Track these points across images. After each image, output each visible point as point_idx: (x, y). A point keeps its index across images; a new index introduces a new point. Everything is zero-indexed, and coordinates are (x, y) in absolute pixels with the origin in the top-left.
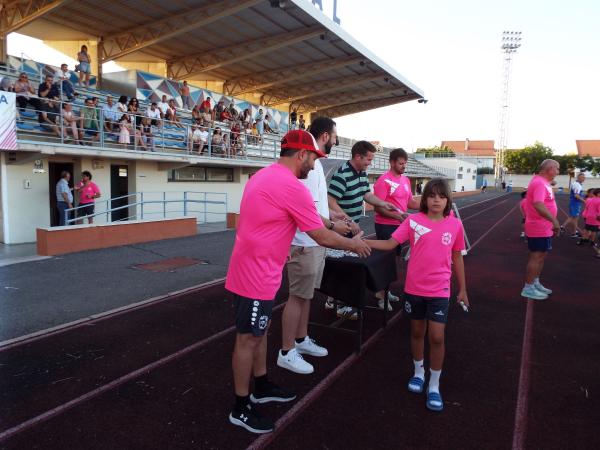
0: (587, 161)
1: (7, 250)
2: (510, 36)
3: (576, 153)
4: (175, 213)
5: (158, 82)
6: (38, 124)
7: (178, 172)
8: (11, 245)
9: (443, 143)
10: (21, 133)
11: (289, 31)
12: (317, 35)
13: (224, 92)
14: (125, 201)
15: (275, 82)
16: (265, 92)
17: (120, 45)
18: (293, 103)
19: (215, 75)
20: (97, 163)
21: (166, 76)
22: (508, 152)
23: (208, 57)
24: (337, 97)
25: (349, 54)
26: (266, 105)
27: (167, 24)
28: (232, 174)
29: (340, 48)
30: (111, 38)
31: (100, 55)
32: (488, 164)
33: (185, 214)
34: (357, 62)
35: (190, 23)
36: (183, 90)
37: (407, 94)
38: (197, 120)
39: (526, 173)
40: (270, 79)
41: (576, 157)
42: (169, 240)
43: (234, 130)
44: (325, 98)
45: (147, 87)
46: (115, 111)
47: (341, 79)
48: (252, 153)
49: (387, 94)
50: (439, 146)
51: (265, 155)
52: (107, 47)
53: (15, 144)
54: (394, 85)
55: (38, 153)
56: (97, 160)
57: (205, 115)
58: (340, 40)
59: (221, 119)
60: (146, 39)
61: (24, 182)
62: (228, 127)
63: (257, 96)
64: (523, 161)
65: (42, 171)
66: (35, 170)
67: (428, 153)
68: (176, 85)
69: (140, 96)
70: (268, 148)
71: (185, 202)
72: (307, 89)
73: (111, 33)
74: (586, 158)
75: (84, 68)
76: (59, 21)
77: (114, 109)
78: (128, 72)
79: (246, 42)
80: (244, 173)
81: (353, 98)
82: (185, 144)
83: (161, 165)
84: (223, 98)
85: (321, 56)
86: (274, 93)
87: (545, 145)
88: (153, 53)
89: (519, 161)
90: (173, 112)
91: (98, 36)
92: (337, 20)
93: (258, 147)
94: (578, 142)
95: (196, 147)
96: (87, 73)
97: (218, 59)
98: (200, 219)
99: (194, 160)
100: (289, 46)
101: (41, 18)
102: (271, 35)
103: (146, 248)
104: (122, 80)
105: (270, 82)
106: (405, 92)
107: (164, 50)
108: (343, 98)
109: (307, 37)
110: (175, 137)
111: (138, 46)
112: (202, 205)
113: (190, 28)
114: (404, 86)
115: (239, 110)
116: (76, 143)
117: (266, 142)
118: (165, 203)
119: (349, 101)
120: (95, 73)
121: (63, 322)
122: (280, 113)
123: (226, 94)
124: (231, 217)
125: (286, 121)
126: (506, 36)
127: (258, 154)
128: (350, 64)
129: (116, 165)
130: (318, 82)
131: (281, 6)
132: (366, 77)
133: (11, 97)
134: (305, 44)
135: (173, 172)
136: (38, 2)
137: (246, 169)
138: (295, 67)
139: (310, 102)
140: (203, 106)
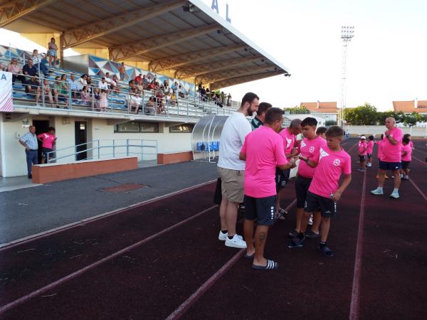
1: (4, 181)
2: (346, 29)
3: (393, 110)
4: (121, 154)
5: (105, 63)
6: (25, 93)
7: (120, 126)
8: (7, 178)
9: (302, 104)
10: (16, 99)
11: (195, 27)
12: (215, 30)
13: (149, 70)
14: (85, 147)
15: (186, 62)
16: (178, 69)
17: (76, 37)
18: (197, 77)
19: (143, 58)
20: (66, 120)
21: (108, 58)
22: (346, 110)
23: (138, 45)
24: (229, 73)
25: (237, 43)
26: (179, 78)
27: (110, 22)
28: (158, 127)
29: (230, 39)
30: (69, 32)
31: (62, 44)
32: (333, 118)
33: (128, 155)
34: (243, 49)
35: (126, 22)
38: (133, 89)
39: (359, 124)
40: (182, 60)
41: (393, 113)
42: (119, 172)
44: (220, 73)
45: (97, 67)
46: (77, 84)
47: (231, 60)
48: (171, 112)
49: (264, 70)
50: (299, 106)
51: (180, 113)
52: (67, 38)
53: (12, 108)
54: (268, 64)
55: (27, 113)
56: (65, 119)
57: (138, 86)
58: (231, 33)
59: (149, 88)
60: (95, 33)
61: (16, 133)
63: (173, 72)
64: (357, 116)
66: (23, 126)
67: (292, 111)
68: (116, 65)
69: (91, 72)
70: (183, 109)
71: (128, 147)
72: (207, 67)
73: (69, 29)
74: (399, 114)
75: (53, 54)
76: (31, 19)
77: (76, 82)
78: (82, 56)
79: (165, 35)
80: (166, 126)
81: (239, 73)
82: (126, 107)
83: (109, 121)
84: (149, 74)
85: (217, 44)
86: (185, 70)
87: (372, 105)
88: (100, 42)
89: (354, 116)
90: (115, 84)
91: (60, 31)
92: (229, 20)
93: (175, 108)
94: (394, 102)
95: (133, 108)
96: (55, 57)
97: (145, 46)
98: (140, 159)
99: (133, 117)
100: (196, 38)
101: (22, 18)
102: (184, 30)
103: (106, 178)
104: (78, 61)
105: (182, 62)
106: (276, 69)
107: (106, 40)
108: (233, 73)
109: (209, 32)
110: (118, 102)
111: (89, 38)
112: (140, 148)
113: (126, 25)
114: (275, 65)
116: (52, 106)
117: (180, 104)
118: (114, 147)
119: (237, 75)
120: (59, 57)
121: (65, 224)
122: (189, 84)
123: (151, 70)
124: (160, 156)
125: (193, 89)
126: (344, 29)
127: (176, 113)
128: (237, 50)
129: (78, 122)
130: (216, 62)
131: (191, 10)
132: (249, 59)
133: (9, 75)
134: (206, 36)
135: (117, 126)
136: (19, 7)
137: (167, 124)
138: (199, 52)
139: (209, 76)
140: (136, 80)
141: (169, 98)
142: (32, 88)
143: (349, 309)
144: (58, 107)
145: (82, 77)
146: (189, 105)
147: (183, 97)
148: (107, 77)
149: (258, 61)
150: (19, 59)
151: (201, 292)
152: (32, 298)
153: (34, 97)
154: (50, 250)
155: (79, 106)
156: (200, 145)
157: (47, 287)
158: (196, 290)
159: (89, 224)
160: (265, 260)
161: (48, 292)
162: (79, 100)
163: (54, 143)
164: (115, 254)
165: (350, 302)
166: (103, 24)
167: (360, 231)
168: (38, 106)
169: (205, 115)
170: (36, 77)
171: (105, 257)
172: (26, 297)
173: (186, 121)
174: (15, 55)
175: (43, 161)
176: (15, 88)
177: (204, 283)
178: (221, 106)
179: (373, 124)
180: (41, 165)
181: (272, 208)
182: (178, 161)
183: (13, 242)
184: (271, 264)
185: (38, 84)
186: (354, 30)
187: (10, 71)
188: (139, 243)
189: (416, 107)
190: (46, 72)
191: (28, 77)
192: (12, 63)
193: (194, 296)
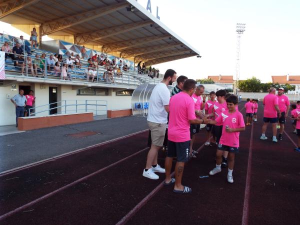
0: (277, 86)
2: (240, 26)
3: (272, 82)
4: (81, 110)
5: (70, 46)
7: (81, 90)
9: (209, 77)
10: (7, 71)
11: (135, 22)
12: (149, 24)
13: (102, 51)
14: (56, 105)
15: (128, 46)
16: (122, 51)
17: (51, 27)
18: (136, 57)
19: (98, 43)
21: (73, 43)
22: (240, 81)
23: (94, 34)
24: (158, 54)
25: (164, 34)
26: (123, 58)
27: (75, 18)
28: (108, 92)
29: (160, 31)
30: (45, 24)
31: (40, 32)
32: (231, 87)
33: (86, 111)
34: (167, 38)
35: (87, 17)
36: (82, 50)
37: (191, 53)
38: (90, 65)
39: (248, 92)
40: (125, 45)
41: (272, 84)
42: (80, 123)
43: (108, 70)
44: (152, 54)
45: (65, 48)
47: (160, 45)
48: (117, 81)
49: (182, 53)
50: (207, 78)
51: (124, 82)
52: (45, 28)
53: (3, 76)
54: (186, 49)
55: (15, 81)
56: (42, 85)
57: (94, 62)
58: (159, 27)
59: (102, 64)
60: (64, 25)
61: (7, 95)
62: (105, 68)
63: (119, 53)
64: (247, 85)
65: (15, 90)
66: (12, 89)
67: (202, 82)
68: (79, 48)
70: (125, 79)
71: (86, 105)
72: (143, 50)
73: (46, 22)
74: (276, 84)
75: (34, 39)
76: (20, 15)
78: (55, 41)
79: (113, 27)
80: (113, 91)
81: (165, 55)
82: (86, 77)
83: (73, 87)
85: (150, 34)
86: (128, 52)
87: (257, 78)
88: (68, 32)
89: (245, 86)
91: (40, 23)
92: (158, 17)
94: (272, 77)
95: (91, 78)
96: (35, 41)
97: (100, 35)
98: (94, 114)
99: (90, 84)
100: (135, 30)
101: (13, 14)
102: (127, 24)
103: (70, 127)
104: (52, 44)
105: (125, 46)
106: (191, 52)
107: (72, 30)
108: (161, 54)
109: (144, 25)
110: (80, 74)
111: (60, 28)
112: (95, 106)
113: (87, 20)
114: (190, 49)
115: (111, 60)
116: (33, 76)
117: (124, 76)
118: (76, 105)
119: (164, 56)
120: (38, 41)
121: (41, 159)
122: (130, 62)
123: (104, 52)
124: (109, 112)
125: (133, 66)
126: (238, 26)
127: (121, 82)
128: (164, 38)
129: (51, 87)
130: (149, 47)
131: (132, 10)
132: (172, 45)
133: (3, 54)
134: (143, 29)
135: (79, 90)
136: (11, 6)
137: (114, 89)
138: (137, 39)
139: (145, 56)
140: (93, 58)
141: (116, 71)
142: (19, 63)
143: (241, 222)
144: (37, 77)
145: (55, 56)
146: (130, 77)
147: (126, 71)
148: (72, 56)
149: (179, 46)
150: (10, 43)
151: (137, 209)
152: (16, 213)
153: (21, 69)
154: (30, 178)
155: (52, 76)
156: (137, 105)
157: (27, 205)
158: (134, 207)
159: (59, 160)
160: (182, 187)
161: (27, 208)
162: (52, 72)
163: (34, 102)
164: (76, 181)
165: (242, 216)
166: (70, 18)
167: (249, 166)
168: (23, 76)
169: (141, 84)
170: (22, 55)
171: (69, 183)
172: (12, 212)
173: (128, 88)
174: (7, 40)
175: (26, 115)
176: (6, 63)
177: (139, 202)
178: (153, 78)
179: (259, 92)
180: (24, 118)
181: (187, 149)
182: (122, 116)
183: (3, 172)
184: (187, 189)
185: (23, 60)
186: (245, 26)
187: (4, 51)
188: (94, 173)
189: (288, 79)
190: (29, 52)
191: (16, 55)
192: (5, 45)
193: (132, 211)
